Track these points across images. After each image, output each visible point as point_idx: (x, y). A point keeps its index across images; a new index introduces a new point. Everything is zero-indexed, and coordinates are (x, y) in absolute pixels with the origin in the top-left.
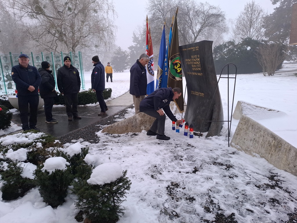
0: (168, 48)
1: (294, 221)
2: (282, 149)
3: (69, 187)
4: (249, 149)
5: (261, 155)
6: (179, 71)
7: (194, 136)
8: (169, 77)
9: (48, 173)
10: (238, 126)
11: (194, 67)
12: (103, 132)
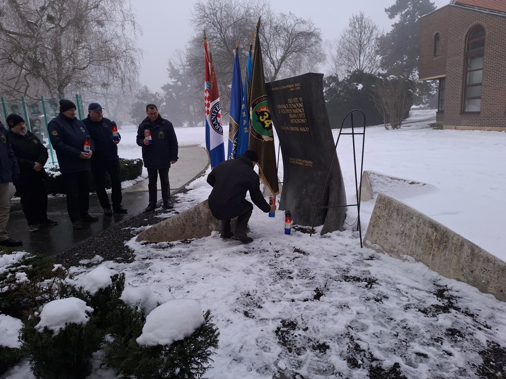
0: (246, 86)
1: (491, 363)
2: (450, 245)
4: (395, 250)
5: (415, 258)
6: (267, 125)
8: (251, 135)
10: (374, 213)
12: (139, 241)
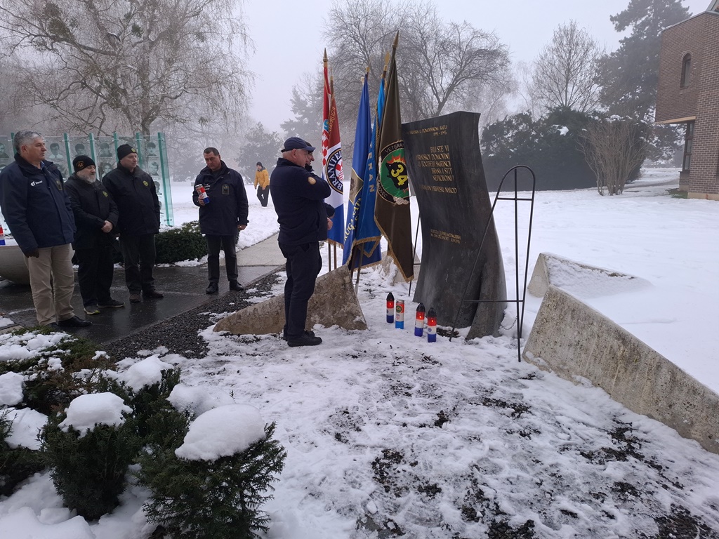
0: (375, 127)
1: (671, 535)
2: (642, 365)
3: (131, 467)
4: (566, 368)
5: (593, 381)
6: (401, 183)
7: (438, 336)
8: (378, 196)
9: (78, 433)
10: (541, 313)
11: (436, 174)
12: (218, 331)
